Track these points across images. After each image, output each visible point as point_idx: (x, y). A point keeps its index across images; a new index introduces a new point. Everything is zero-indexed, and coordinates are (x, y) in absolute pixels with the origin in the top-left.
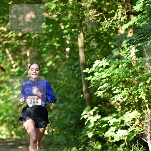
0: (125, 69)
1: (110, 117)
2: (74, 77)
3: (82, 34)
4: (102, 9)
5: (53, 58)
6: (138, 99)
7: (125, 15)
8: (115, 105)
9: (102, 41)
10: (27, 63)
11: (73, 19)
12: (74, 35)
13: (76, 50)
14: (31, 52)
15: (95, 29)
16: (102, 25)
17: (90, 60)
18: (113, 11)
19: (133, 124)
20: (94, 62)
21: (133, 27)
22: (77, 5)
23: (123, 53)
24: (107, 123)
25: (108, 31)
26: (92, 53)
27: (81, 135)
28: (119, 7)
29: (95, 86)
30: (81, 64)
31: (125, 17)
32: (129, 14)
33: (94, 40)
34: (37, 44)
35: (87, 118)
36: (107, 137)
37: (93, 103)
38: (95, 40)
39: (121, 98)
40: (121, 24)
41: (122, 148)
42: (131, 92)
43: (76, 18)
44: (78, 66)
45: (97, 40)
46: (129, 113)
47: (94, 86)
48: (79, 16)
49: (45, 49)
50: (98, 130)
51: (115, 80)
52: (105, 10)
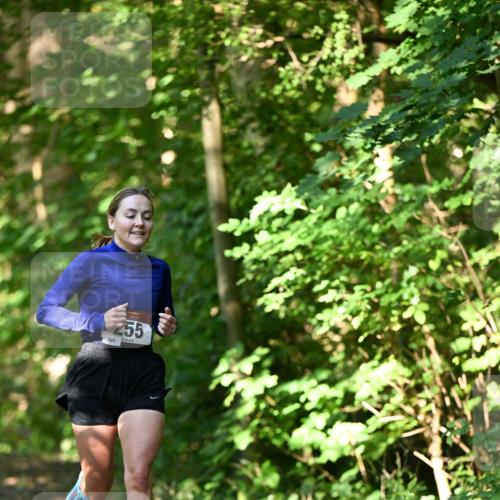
0: (357, 223)
1: (309, 379)
2: (188, 249)
3: (214, 107)
4: (282, 23)
5: (119, 186)
6: (401, 320)
7: (356, 43)
8: (325, 342)
9: (282, 129)
10: (34, 203)
11: (186, 57)
12: (189, 108)
13: (197, 160)
14: (45, 168)
15: (258, 90)
16: (282, 75)
17: (243, 192)
18: (318, 30)
19: (383, 403)
20: (257, 199)
21: (383, 85)
22: (201, 12)
23: (349, 170)
24: (298, 401)
25: (301, 98)
26: (249, 168)
27: (213, 440)
28: (337, 16)
29: (258, 278)
30: (212, 204)
31: (358, 51)
32: (370, 40)
33: (255, 125)
34: (68, 140)
35: (232, 384)
36: (298, 447)
37: (251, 335)
38: (259, 128)
39: (344, 317)
40: (346, 72)
41: (347, 483)
42: (379, 297)
43: (196, 52)
44: (201, 211)
45: (265, 126)
46: (374, 367)
47: (254, 280)
48: (204, 47)
49: (91, 157)
50: (269, 425)
51: (325, 259)
52: (291, 28)
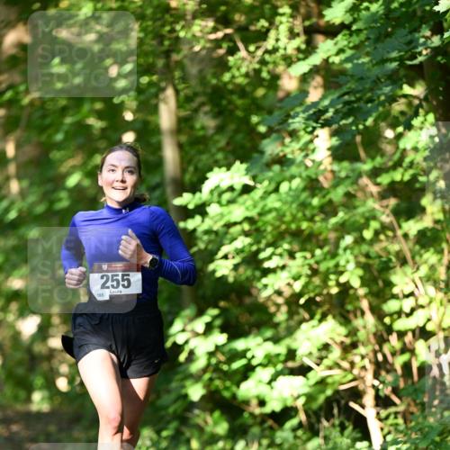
0: (298, 197)
1: (255, 337)
3: (170, 92)
4: (231, 16)
5: (84, 164)
6: (338, 284)
7: (298, 35)
8: (270, 303)
9: (232, 112)
10: (8, 179)
11: (145, 47)
12: (147, 93)
13: (154, 140)
14: (18, 147)
15: (209, 77)
16: (231, 64)
17: (196, 169)
18: (263, 23)
19: (321, 359)
20: (209, 175)
21: (322, 72)
22: (158, 7)
23: (292, 149)
24: (245, 357)
25: (248, 84)
26: (201, 147)
27: (168, 392)
28: (281, 11)
29: (210, 247)
30: (168, 180)
31: (299, 42)
32: (310, 32)
33: (207, 108)
34: (39, 122)
35: (186, 342)
36: (246, 399)
37: (203, 297)
38: (211, 111)
39: (287, 281)
40: (289, 61)
41: (290, 431)
42: (317, 263)
43: (154, 42)
44: (158, 186)
45: (216, 110)
46: (313, 327)
47: (206, 248)
48: (161, 38)
49: (59, 137)
50: (219, 378)
51: (269, 229)
52: (239, 21)
